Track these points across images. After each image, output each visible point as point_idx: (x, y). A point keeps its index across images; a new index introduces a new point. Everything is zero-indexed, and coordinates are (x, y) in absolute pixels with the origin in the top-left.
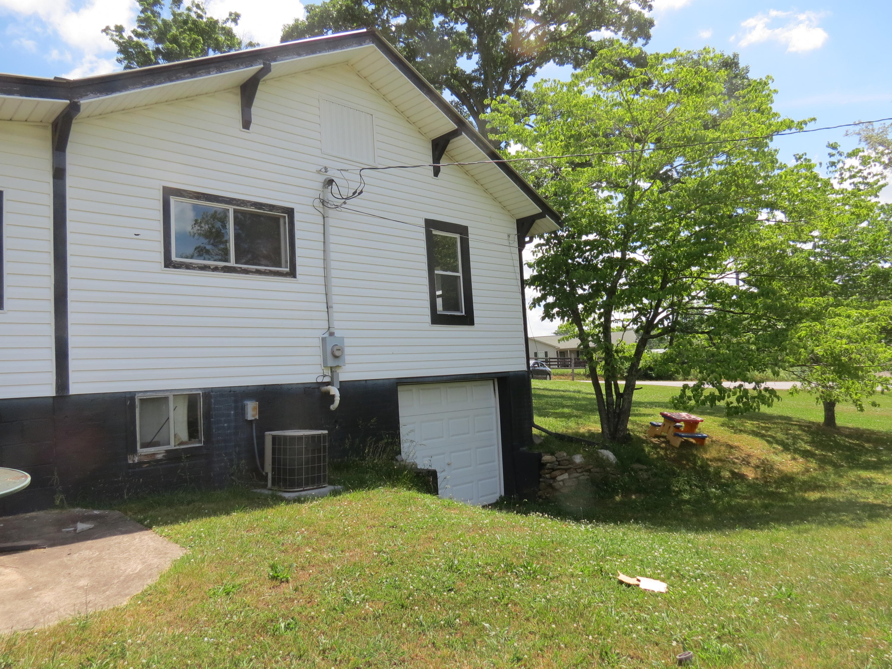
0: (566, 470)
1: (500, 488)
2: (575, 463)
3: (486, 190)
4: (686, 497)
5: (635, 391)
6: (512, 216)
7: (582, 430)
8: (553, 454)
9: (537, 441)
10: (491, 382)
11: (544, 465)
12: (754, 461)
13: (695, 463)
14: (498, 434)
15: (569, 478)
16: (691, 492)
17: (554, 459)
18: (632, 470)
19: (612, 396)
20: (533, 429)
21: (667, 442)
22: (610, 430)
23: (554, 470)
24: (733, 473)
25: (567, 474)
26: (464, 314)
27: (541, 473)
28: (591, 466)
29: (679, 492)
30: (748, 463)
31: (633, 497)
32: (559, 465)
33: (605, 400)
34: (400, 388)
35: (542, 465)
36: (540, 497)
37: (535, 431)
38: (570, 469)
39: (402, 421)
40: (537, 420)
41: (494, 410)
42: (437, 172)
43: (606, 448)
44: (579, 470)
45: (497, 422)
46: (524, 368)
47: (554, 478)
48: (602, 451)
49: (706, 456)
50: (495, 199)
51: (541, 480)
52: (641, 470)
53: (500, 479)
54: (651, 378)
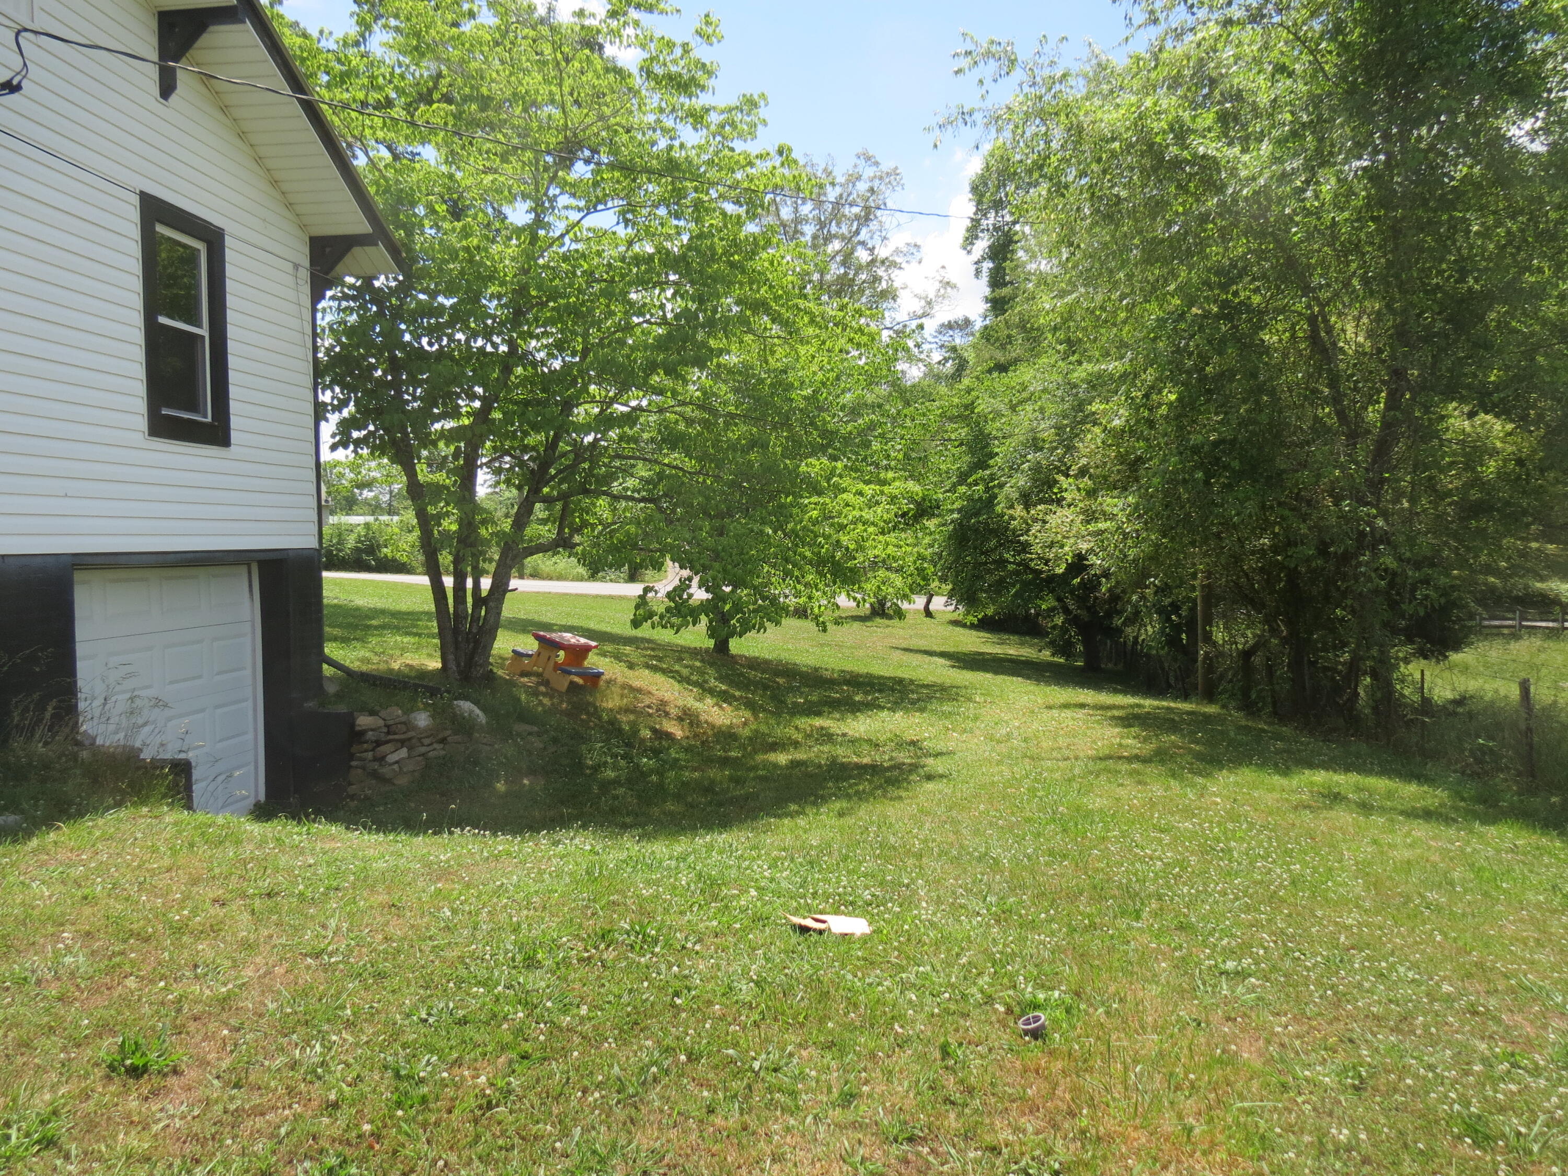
0: (403, 743)
1: (256, 786)
2: (415, 728)
3: (259, 160)
4: (610, 774)
5: (508, 595)
6: (303, 227)
7: (396, 666)
8: (372, 713)
9: (331, 689)
10: (244, 570)
11: (363, 733)
12: (673, 712)
13: (600, 718)
14: (254, 678)
15: (409, 757)
16: (615, 767)
17: (381, 723)
18: (518, 735)
19: (465, 602)
20: (325, 666)
21: (546, 683)
22: (458, 665)
23: (378, 743)
24: (654, 731)
25: (405, 750)
26: (209, 419)
27: (353, 750)
28: (449, 732)
29: (596, 768)
30: (667, 714)
31: (526, 782)
32: (388, 733)
33: (451, 610)
34: (78, 576)
35: (357, 736)
36: (352, 797)
37: (327, 670)
38: (410, 739)
39: (81, 649)
40: (331, 650)
41: (247, 628)
42: (167, 88)
43: (466, 698)
44: (427, 741)
45: (254, 650)
46: (313, 543)
47: (381, 759)
48: (461, 703)
49: (610, 705)
50: (275, 183)
51: (354, 763)
52: (530, 734)
53: (256, 768)
54: (369, 569)
